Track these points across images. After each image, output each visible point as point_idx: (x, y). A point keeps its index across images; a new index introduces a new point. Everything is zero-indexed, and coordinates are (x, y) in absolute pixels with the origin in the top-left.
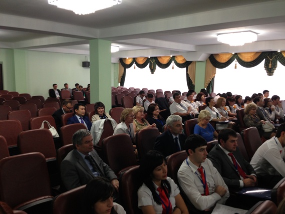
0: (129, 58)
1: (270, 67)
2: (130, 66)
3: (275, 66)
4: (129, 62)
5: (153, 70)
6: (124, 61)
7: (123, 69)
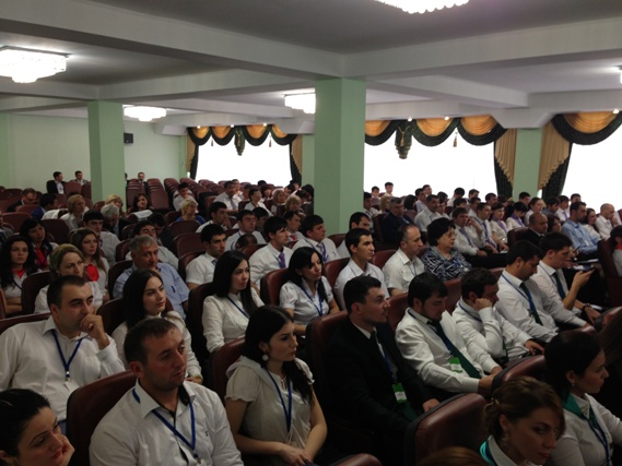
0: (202, 128)
1: (402, 145)
2: (203, 141)
3: (408, 143)
4: (202, 134)
5: (240, 150)
6: (194, 131)
7: (193, 146)
